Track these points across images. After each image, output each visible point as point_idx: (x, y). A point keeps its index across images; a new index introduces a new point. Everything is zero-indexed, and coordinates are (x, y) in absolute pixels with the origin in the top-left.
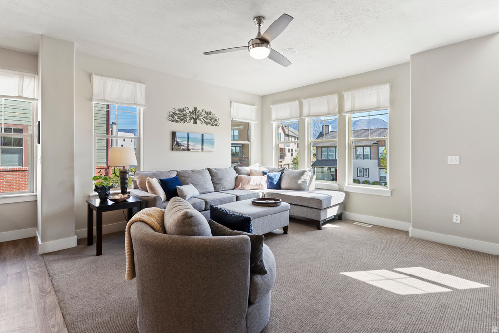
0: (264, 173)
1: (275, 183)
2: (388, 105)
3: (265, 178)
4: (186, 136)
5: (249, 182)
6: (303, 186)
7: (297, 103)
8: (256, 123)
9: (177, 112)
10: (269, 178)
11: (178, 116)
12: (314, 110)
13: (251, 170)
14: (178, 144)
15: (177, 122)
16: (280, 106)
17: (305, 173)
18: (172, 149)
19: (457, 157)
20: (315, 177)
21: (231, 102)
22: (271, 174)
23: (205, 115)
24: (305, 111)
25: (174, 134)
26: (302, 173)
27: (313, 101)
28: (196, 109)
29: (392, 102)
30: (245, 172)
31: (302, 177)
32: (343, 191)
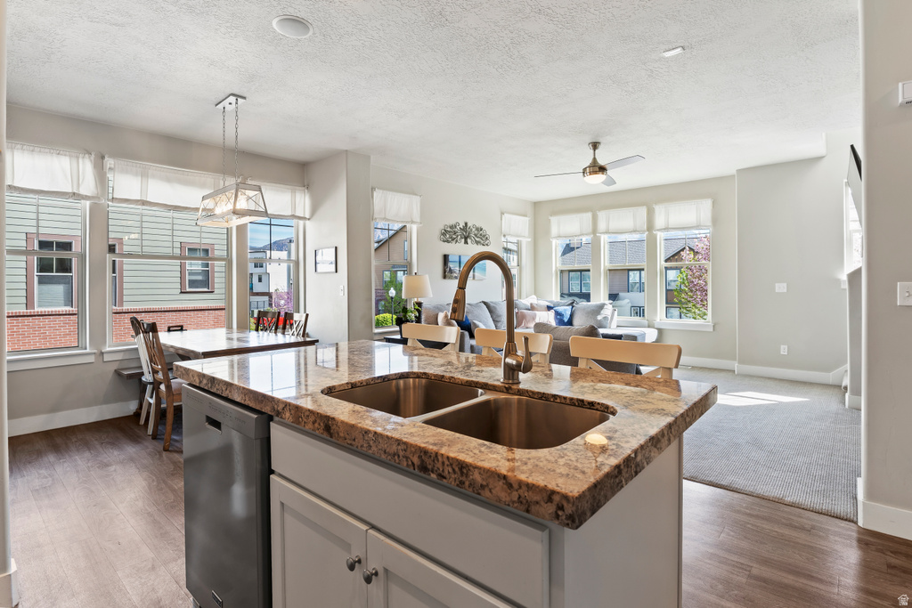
0: (549, 308)
1: (566, 320)
2: (710, 224)
3: (552, 313)
4: (458, 260)
5: (534, 319)
6: (604, 323)
7: (589, 215)
8: (530, 240)
9: (449, 229)
10: (558, 314)
11: (449, 234)
12: (614, 226)
13: (531, 304)
14: (451, 271)
15: (448, 242)
16: (563, 218)
17: (605, 307)
18: (445, 277)
19: (785, 285)
20: (616, 313)
21: (502, 213)
22: (560, 309)
23: (476, 232)
24: (602, 226)
25: (446, 258)
26: (601, 307)
27: (614, 213)
28: (466, 224)
29: (715, 221)
30: (523, 306)
31: (602, 312)
32: (654, 327)
